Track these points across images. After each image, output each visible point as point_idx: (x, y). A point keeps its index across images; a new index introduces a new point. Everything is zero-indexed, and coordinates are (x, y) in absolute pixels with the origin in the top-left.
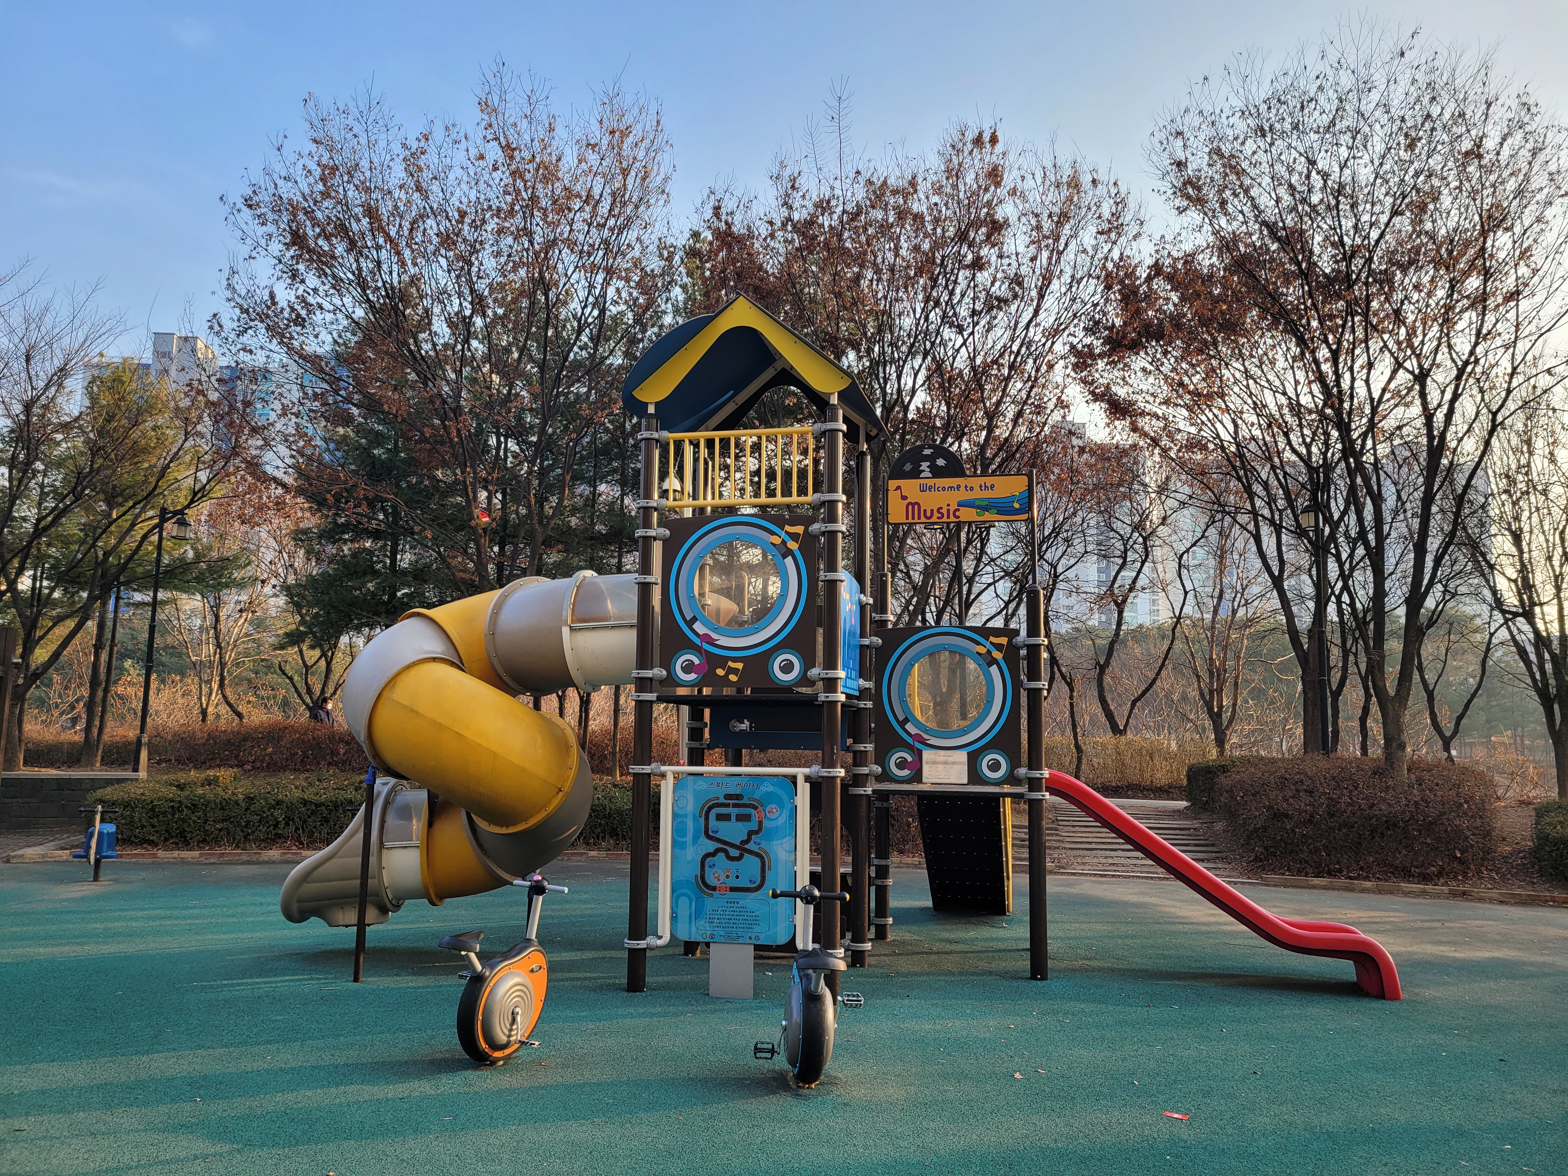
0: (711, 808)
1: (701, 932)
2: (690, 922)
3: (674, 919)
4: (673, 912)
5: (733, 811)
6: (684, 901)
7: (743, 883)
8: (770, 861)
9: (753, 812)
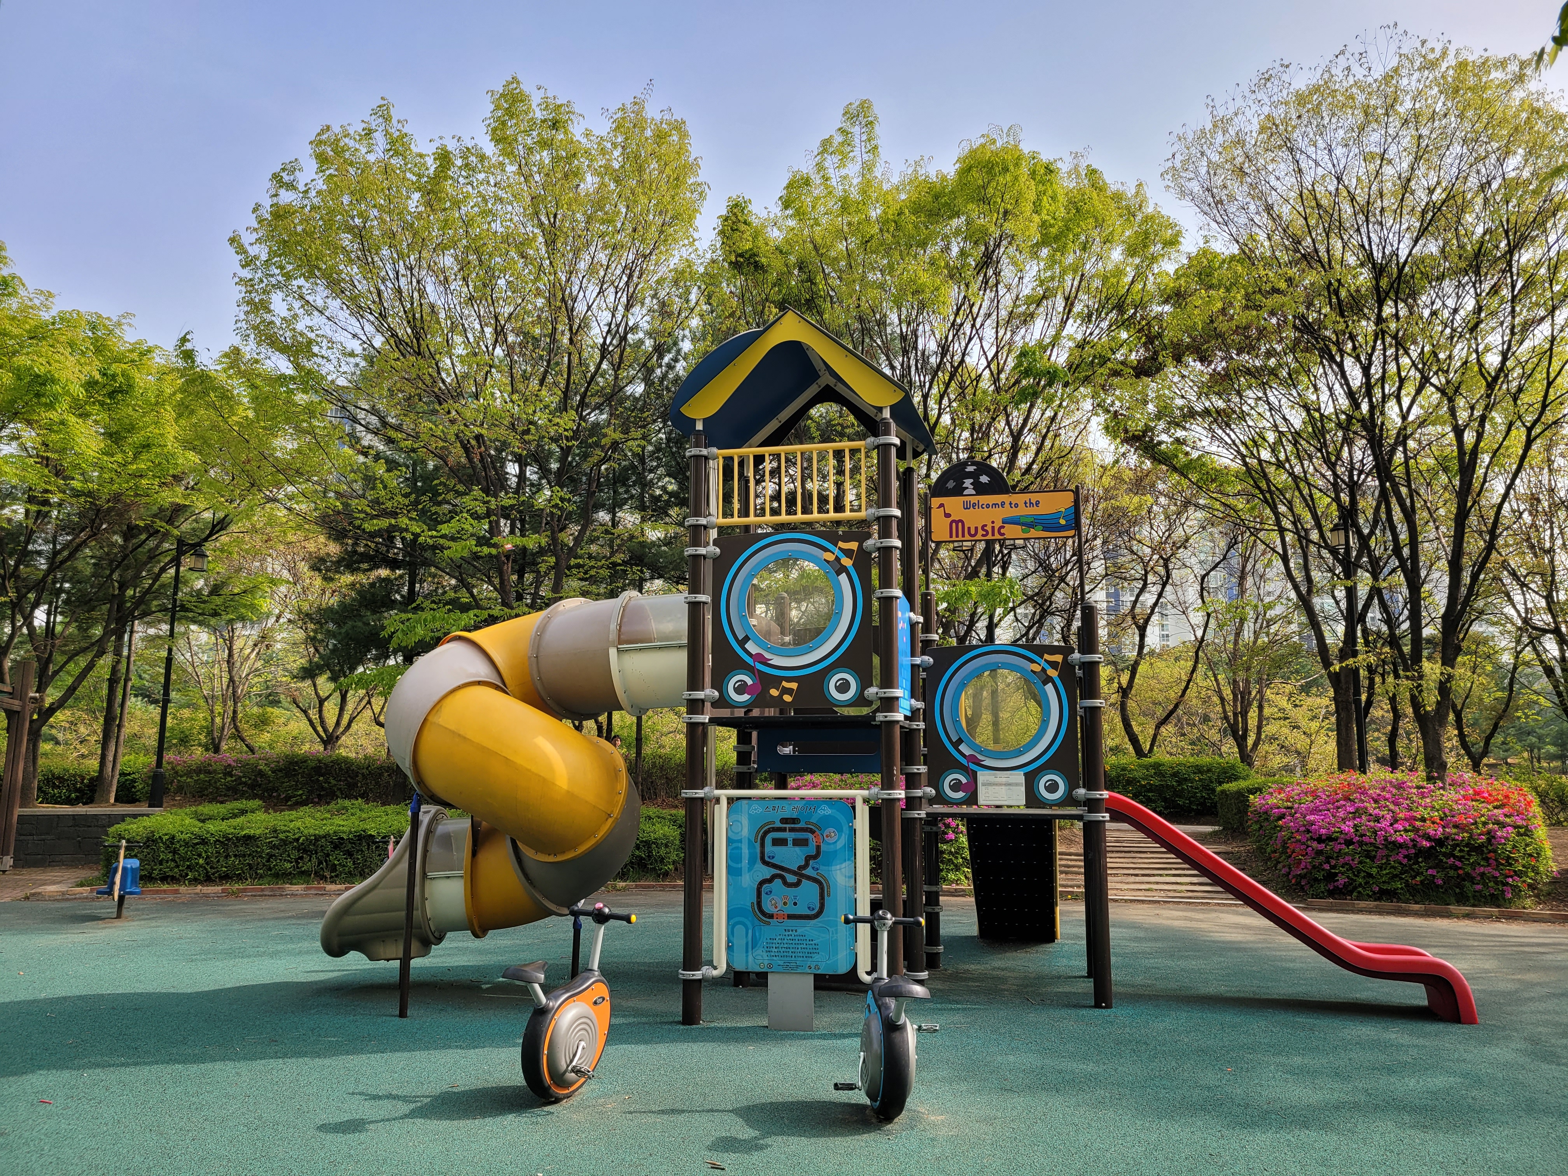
0: (766, 833)
1: (759, 962)
2: (747, 952)
3: (729, 948)
4: (729, 941)
5: (789, 836)
6: (740, 930)
7: (802, 910)
8: (828, 887)
9: (810, 836)
